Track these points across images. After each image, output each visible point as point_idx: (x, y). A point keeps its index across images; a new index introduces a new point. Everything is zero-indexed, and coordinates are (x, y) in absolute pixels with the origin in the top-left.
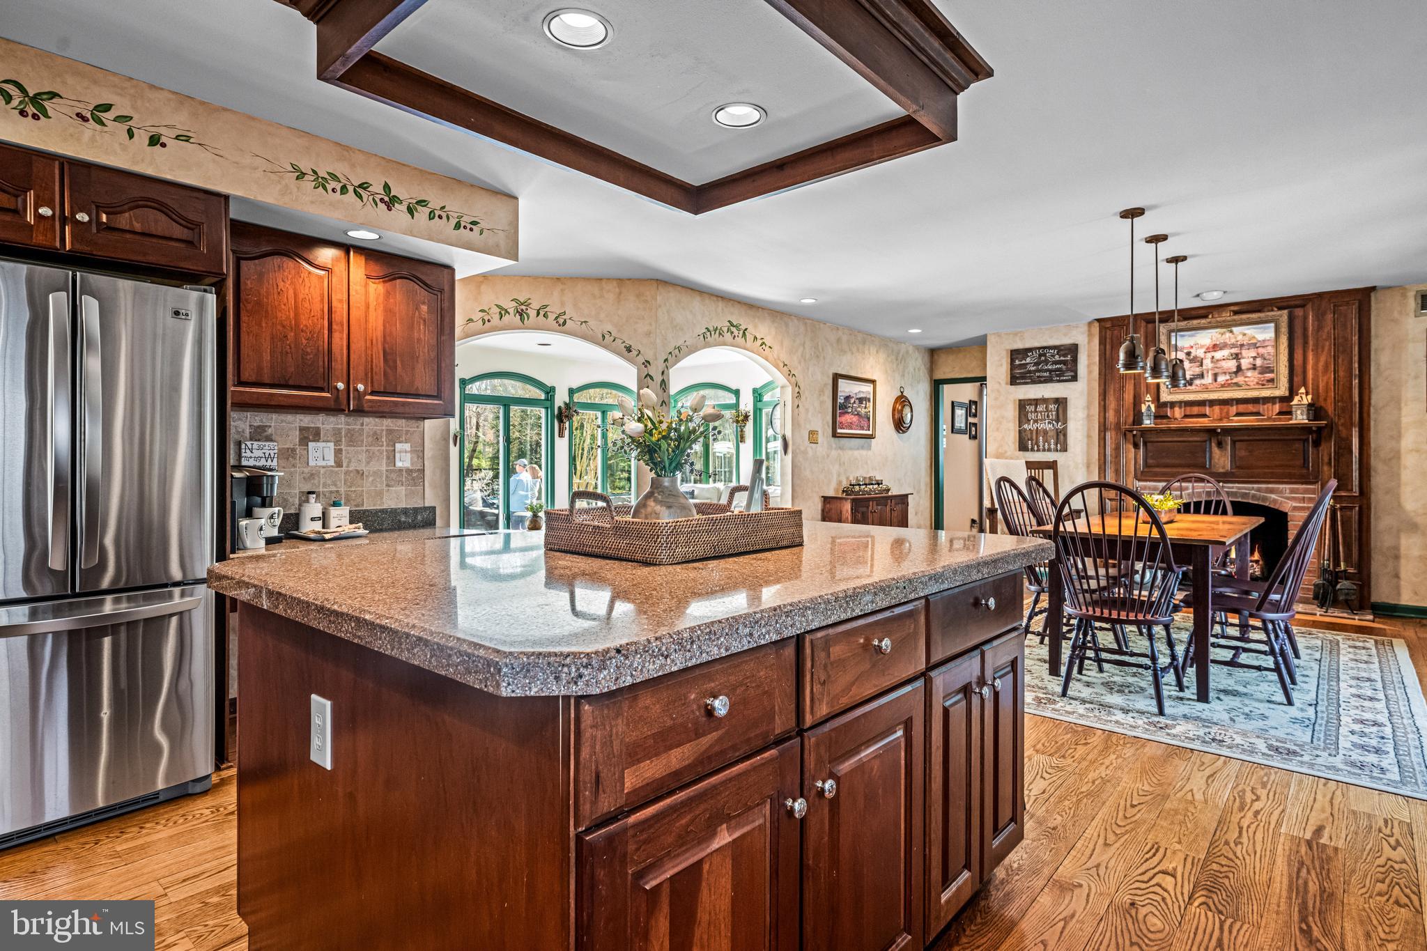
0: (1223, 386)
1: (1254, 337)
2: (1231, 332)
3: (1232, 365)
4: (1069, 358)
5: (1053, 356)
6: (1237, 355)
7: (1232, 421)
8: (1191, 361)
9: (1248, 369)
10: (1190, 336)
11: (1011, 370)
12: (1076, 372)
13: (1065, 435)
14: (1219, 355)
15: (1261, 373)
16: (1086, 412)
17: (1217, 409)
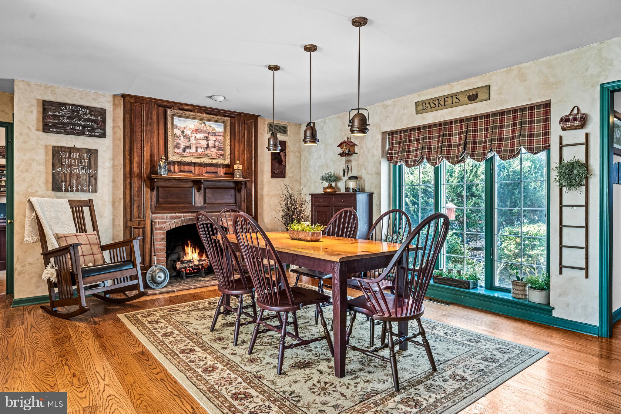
0: (200, 155)
1: (215, 129)
2: (204, 123)
3: (204, 143)
4: (99, 118)
5: (86, 114)
6: (207, 137)
7: (204, 176)
8: (184, 137)
9: (212, 147)
10: (184, 121)
11: (44, 118)
12: (104, 130)
13: (96, 179)
14: (199, 136)
15: (218, 150)
16: (111, 162)
17: (197, 168)
